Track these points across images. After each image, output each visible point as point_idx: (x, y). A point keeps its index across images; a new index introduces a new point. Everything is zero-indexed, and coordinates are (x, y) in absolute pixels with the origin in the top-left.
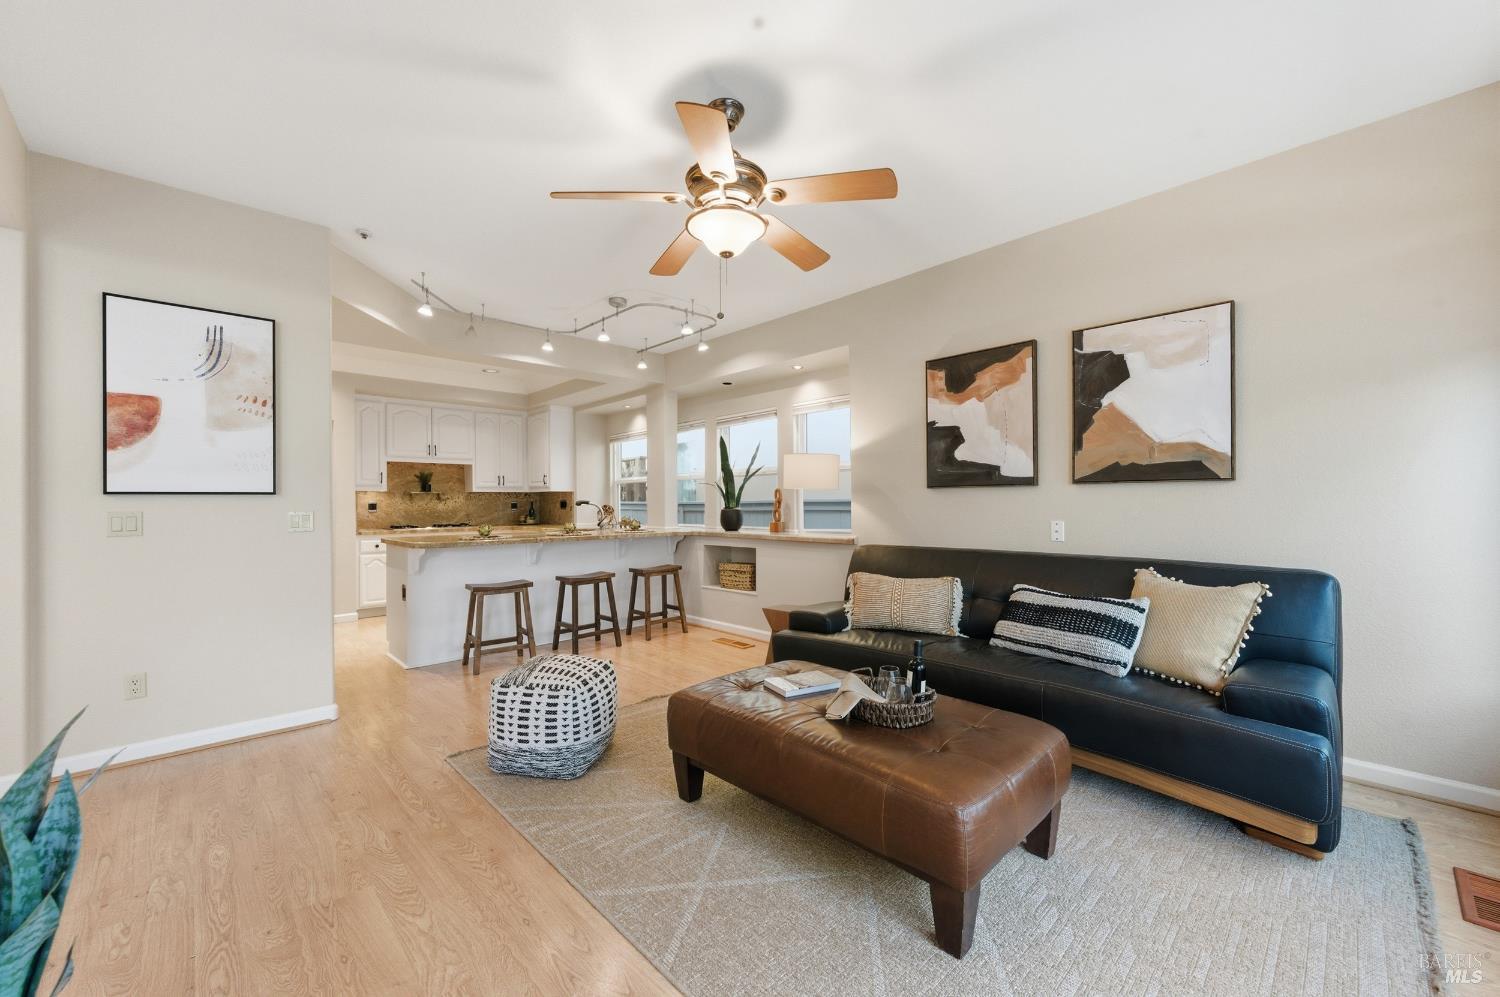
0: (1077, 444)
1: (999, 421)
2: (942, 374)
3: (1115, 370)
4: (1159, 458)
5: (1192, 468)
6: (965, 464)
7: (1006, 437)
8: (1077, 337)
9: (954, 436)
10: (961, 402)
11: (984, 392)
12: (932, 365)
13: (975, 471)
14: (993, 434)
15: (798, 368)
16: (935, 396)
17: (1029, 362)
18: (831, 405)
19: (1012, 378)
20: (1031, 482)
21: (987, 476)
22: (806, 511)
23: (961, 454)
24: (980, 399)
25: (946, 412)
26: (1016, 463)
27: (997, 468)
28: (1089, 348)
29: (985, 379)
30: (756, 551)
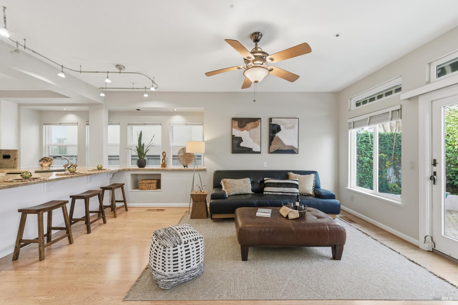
0: (270, 144)
1: (252, 137)
2: (237, 122)
3: (278, 129)
4: (286, 149)
5: (292, 151)
6: (243, 147)
7: (254, 141)
8: (270, 120)
9: (240, 140)
10: (242, 131)
11: (248, 129)
12: (234, 119)
13: (246, 149)
14: (251, 140)
15: (175, 110)
16: (235, 128)
17: (260, 123)
18: (186, 124)
19: (256, 126)
20: (260, 153)
21: (249, 151)
22: (173, 159)
23: (242, 145)
24: (248, 131)
25: (237, 133)
26: (256, 148)
27: (252, 149)
28: (273, 123)
29: (249, 125)
30: (160, 175)
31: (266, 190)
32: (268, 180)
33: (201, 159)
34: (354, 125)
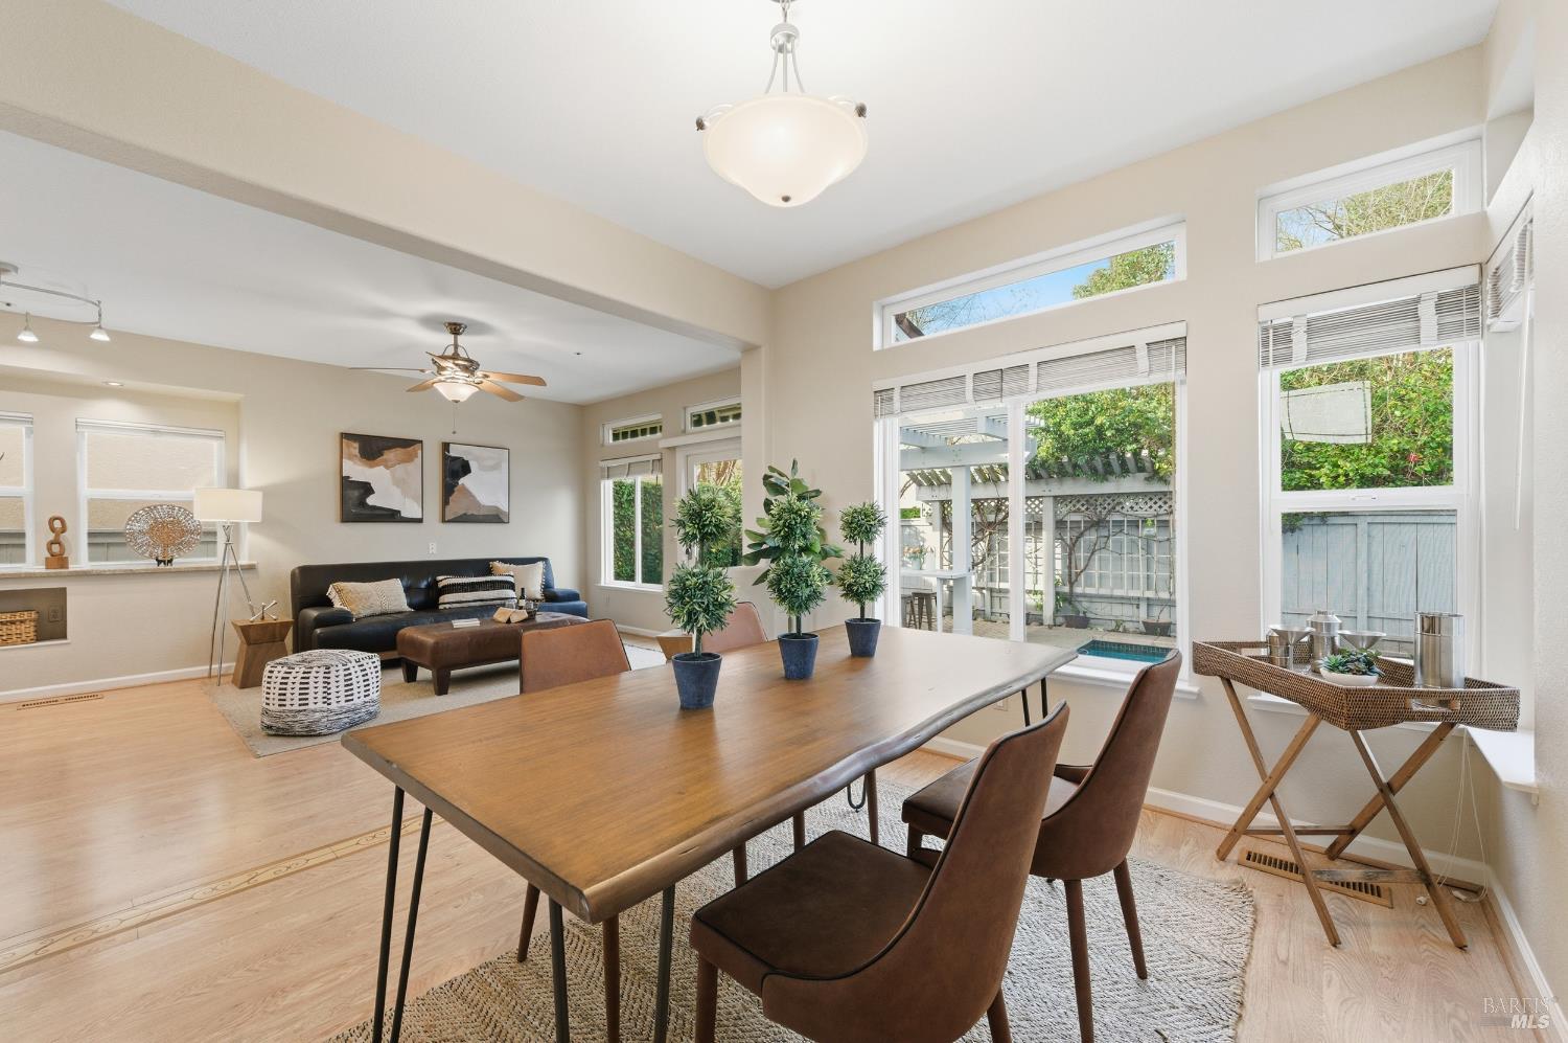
0: (445, 502)
1: (399, 483)
2: (356, 445)
3: (465, 468)
4: (482, 512)
5: (496, 518)
6: (374, 508)
7: (405, 494)
8: (446, 446)
9: (367, 489)
10: (371, 467)
11: (390, 464)
12: (345, 436)
13: (378, 512)
14: (397, 492)
16: (351, 457)
17: (420, 452)
19: (410, 459)
20: (420, 521)
21: (391, 516)
22: (90, 544)
23: (371, 501)
24: (387, 467)
25: (357, 471)
26: (410, 509)
27: (399, 512)
28: (453, 453)
29: (390, 455)
30: (63, 591)
31: (446, 601)
32: (445, 580)
33: (215, 542)
34: (609, 473)
